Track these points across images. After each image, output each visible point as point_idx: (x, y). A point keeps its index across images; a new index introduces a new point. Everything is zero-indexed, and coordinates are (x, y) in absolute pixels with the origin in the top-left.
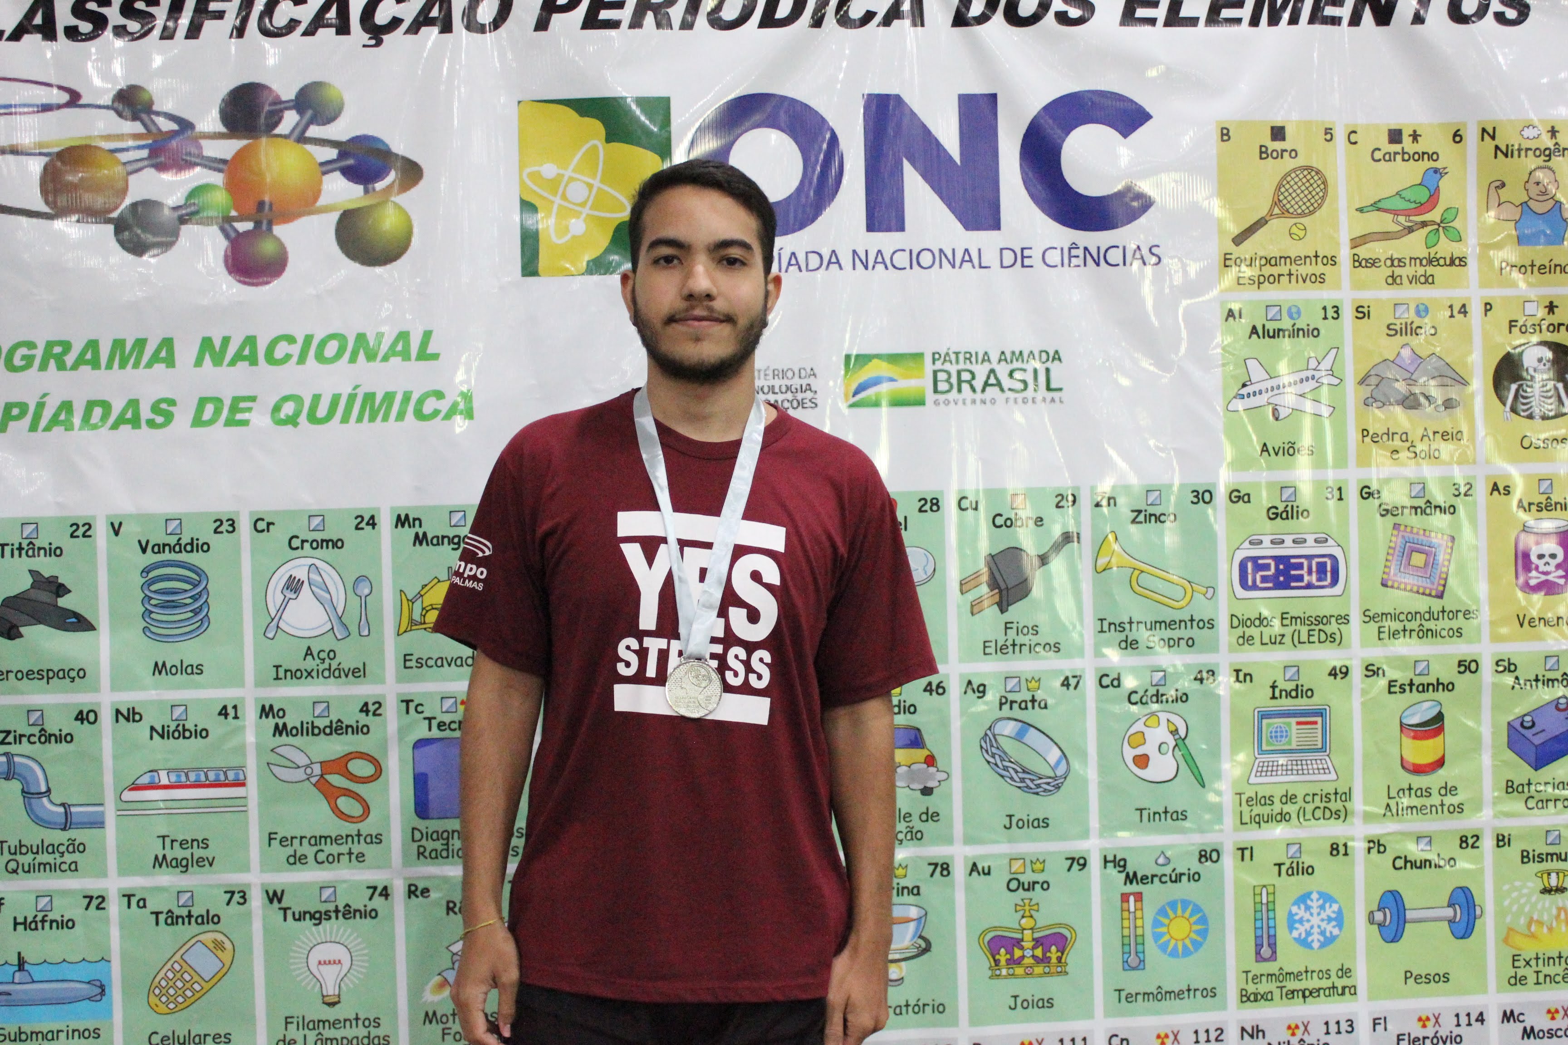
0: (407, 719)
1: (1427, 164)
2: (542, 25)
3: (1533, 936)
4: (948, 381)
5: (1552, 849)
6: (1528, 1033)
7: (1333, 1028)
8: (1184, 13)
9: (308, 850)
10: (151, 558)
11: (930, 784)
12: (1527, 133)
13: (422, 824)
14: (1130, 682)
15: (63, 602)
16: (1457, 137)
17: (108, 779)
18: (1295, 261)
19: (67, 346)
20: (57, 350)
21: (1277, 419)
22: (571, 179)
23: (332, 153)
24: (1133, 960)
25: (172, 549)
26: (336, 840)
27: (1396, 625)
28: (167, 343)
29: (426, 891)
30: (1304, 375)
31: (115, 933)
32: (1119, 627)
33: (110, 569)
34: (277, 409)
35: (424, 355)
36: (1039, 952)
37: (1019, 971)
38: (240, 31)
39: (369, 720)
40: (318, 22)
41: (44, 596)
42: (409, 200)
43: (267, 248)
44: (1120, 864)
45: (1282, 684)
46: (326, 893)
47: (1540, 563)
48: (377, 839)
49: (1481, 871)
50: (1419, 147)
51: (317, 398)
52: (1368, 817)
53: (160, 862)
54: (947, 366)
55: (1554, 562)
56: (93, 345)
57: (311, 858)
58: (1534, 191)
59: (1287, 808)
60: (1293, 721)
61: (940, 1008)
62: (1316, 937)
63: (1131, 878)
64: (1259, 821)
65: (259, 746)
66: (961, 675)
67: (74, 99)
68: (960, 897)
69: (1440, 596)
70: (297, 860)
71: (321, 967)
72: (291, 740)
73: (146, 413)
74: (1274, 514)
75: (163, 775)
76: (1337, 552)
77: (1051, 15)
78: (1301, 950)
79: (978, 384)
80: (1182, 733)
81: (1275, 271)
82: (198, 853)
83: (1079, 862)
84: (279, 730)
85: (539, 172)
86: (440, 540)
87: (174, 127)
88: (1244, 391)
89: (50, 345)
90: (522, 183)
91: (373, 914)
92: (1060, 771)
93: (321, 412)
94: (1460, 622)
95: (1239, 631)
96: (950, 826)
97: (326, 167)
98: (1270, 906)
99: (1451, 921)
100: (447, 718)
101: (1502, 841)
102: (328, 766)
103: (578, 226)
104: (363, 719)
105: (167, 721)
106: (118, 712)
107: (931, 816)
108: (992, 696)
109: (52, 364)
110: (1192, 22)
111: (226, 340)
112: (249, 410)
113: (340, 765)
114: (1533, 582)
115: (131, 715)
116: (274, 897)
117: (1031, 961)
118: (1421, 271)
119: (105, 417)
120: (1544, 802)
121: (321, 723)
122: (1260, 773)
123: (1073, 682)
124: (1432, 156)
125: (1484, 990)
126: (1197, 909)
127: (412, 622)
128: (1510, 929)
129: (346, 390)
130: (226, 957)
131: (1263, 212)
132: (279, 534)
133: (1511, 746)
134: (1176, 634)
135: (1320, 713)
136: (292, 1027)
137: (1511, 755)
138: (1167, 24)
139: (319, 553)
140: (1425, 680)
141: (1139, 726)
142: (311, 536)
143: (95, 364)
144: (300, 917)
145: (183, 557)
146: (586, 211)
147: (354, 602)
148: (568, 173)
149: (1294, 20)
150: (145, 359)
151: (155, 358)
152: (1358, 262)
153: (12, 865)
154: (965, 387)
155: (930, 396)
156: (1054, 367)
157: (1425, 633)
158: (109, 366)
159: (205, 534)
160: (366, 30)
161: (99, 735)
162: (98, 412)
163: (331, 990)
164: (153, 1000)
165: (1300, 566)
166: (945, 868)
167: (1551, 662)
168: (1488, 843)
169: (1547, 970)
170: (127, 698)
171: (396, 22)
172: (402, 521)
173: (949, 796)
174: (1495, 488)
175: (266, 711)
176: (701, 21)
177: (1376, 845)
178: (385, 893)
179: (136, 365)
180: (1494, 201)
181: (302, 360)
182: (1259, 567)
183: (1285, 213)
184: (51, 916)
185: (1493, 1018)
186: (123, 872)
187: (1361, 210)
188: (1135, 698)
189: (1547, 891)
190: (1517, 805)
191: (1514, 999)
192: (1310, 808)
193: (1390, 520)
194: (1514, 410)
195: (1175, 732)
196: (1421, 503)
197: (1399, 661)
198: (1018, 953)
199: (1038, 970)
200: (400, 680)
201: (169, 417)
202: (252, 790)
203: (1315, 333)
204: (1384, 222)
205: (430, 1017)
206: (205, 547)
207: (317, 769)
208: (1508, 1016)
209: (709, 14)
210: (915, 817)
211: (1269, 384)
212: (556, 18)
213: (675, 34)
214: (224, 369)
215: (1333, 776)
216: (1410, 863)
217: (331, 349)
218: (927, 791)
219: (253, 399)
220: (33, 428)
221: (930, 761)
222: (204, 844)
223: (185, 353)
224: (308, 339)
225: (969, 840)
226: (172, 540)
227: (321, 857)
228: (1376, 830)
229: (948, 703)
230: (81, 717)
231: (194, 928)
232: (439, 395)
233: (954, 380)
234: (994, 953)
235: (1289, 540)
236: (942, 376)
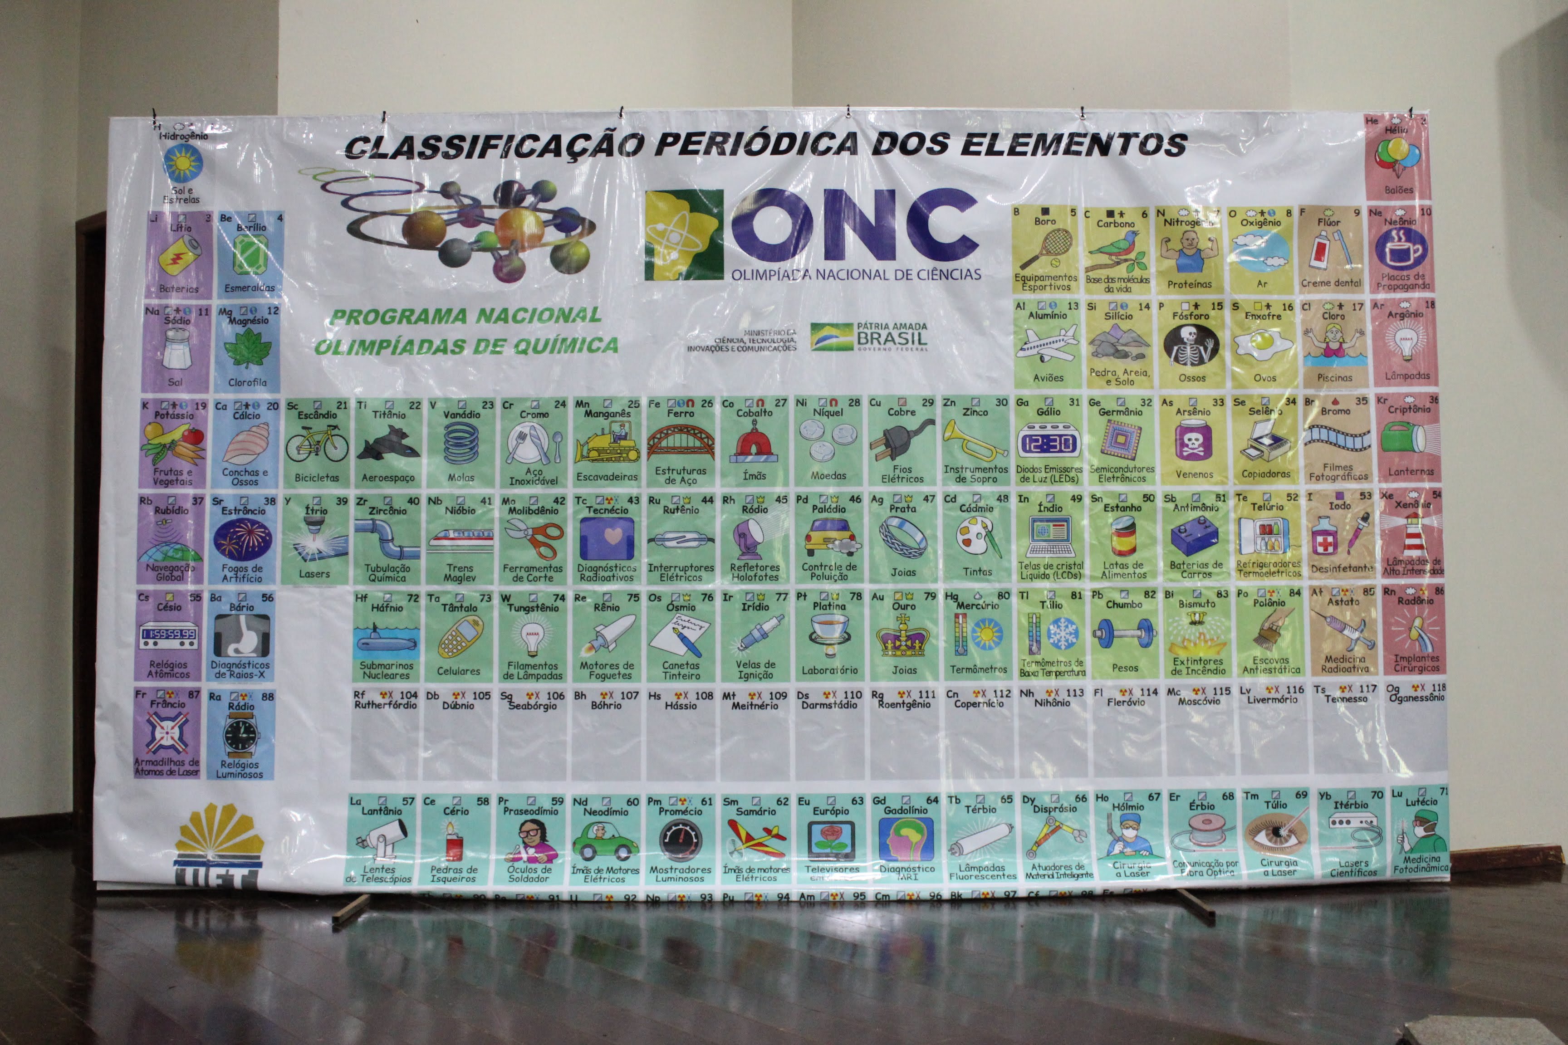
0: (578, 507)
1: (1128, 229)
2: (659, 152)
3: (1185, 648)
4: (866, 338)
5: (1196, 600)
6: (1182, 702)
7: (1072, 693)
8: (996, 148)
9: (524, 574)
10: (450, 421)
11: (852, 550)
12: (1182, 213)
13: (583, 562)
14: (960, 500)
15: (404, 442)
16: (1145, 214)
17: (423, 534)
18: (1054, 278)
19: (412, 311)
20: (407, 313)
21: (1042, 361)
22: (672, 231)
23: (550, 217)
24: (961, 650)
25: (461, 416)
26: (538, 569)
27: (1109, 475)
28: (463, 311)
29: (584, 598)
30: (1057, 338)
31: (423, 614)
32: (956, 470)
33: (430, 425)
34: (517, 346)
35: (593, 320)
36: (909, 643)
37: (899, 653)
38: (505, 154)
39: (559, 507)
40: (545, 150)
41: (394, 438)
42: (588, 241)
43: (516, 264)
44: (954, 597)
45: (1045, 504)
46: (533, 597)
47: (1190, 443)
48: (559, 569)
49: (1156, 610)
50: (1123, 220)
51: (538, 340)
52: (1093, 578)
53: (447, 578)
54: (866, 330)
55: (1197, 443)
56: (425, 311)
57: (525, 579)
58: (1186, 243)
59: (1047, 572)
60: (1051, 524)
61: (855, 671)
62: (1063, 644)
63: (961, 606)
64: (1032, 577)
65: (501, 520)
66: (870, 493)
67: (421, 186)
68: (867, 611)
69: (1134, 459)
70: (518, 579)
71: (529, 637)
72: (518, 516)
73: (450, 346)
74: (1041, 412)
75: (451, 532)
76: (1076, 434)
77: (924, 150)
78: (1054, 649)
79: (882, 340)
80: (990, 528)
81: (1043, 283)
82: (467, 574)
83: (931, 595)
84: (512, 511)
85: (655, 228)
86: (598, 414)
87: (470, 202)
88: (1026, 347)
89: (404, 311)
90: (647, 233)
91: (556, 609)
92: (922, 546)
93: (540, 347)
94: (1144, 473)
95: (1022, 475)
96: (863, 573)
97: (546, 224)
98: (1038, 625)
99: (1139, 637)
100: (598, 507)
101: (1168, 594)
102: (536, 530)
103: (674, 255)
104: (555, 506)
105: (454, 505)
106: (430, 499)
107: (852, 567)
108: (887, 503)
109: (405, 321)
110: (1001, 153)
111: (493, 310)
112: (502, 346)
113: (542, 530)
114: (1185, 454)
115: (434, 501)
116: (505, 598)
117: (903, 648)
118: (1124, 285)
119: (429, 348)
120: (1192, 575)
121: (534, 508)
122: (1033, 551)
123: (930, 498)
124: (1131, 225)
125: (1156, 676)
126: (996, 624)
127: (582, 456)
128: (1173, 644)
129: (552, 337)
130: (479, 629)
131: (1037, 252)
132: (516, 410)
133: (1174, 542)
134: (987, 475)
135: (1066, 520)
136: (512, 668)
137: (1173, 547)
138: (987, 154)
139: (535, 420)
140: (1125, 504)
141: (966, 524)
142: (532, 411)
143: (426, 321)
144: (518, 610)
145: (466, 420)
146: (679, 247)
147: (553, 446)
148: (671, 228)
149: (1055, 153)
150: (451, 319)
151: (456, 319)
152: (1089, 280)
153: (373, 577)
154: (875, 341)
155: (856, 346)
156: (923, 332)
157: (1125, 479)
158: (433, 323)
159: (479, 409)
160: (569, 154)
161: (420, 512)
162: (426, 345)
163: (533, 648)
164: (441, 651)
165: (1055, 440)
166: (859, 595)
167: (1196, 497)
168: (1160, 595)
169: (1193, 667)
170: (434, 492)
171: (584, 151)
172: (579, 404)
173: (862, 557)
174: (1165, 402)
175: (505, 501)
176: (741, 151)
177: (1096, 593)
178: (563, 598)
179: (447, 322)
180: (1164, 249)
181: (531, 321)
182: (1032, 441)
183: (1049, 253)
184: (391, 604)
185: (1163, 692)
186: (428, 582)
187: (1091, 252)
188: (964, 508)
189: (1193, 623)
190: (1176, 575)
191: (1174, 682)
192: (1060, 572)
193: (1106, 417)
194: (1176, 360)
195: (985, 527)
196: (1122, 408)
197: (1111, 494)
198: (898, 643)
199: (909, 653)
200: (575, 486)
201: (462, 348)
202: (496, 543)
203: (1064, 316)
204: (1104, 259)
205: (584, 665)
206: (478, 416)
207: (530, 532)
208: (1170, 692)
209: (746, 147)
210: (844, 568)
211: (1039, 343)
212: (666, 149)
213: (728, 157)
214: (491, 326)
215: (1073, 555)
216: (1116, 605)
217: (546, 315)
218: (850, 554)
219: (505, 340)
220: (393, 353)
221: (852, 537)
222: (471, 569)
223: (472, 316)
224: (534, 310)
225: (872, 581)
226: (461, 412)
227: (531, 578)
228: (1097, 585)
229: (862, 507)
230: (411, 501)
231: (464, 613)
232: (601, 340)
233: (869, 338)
234: (885, 643)
235: (1049, 427)
236: (863, 335)
